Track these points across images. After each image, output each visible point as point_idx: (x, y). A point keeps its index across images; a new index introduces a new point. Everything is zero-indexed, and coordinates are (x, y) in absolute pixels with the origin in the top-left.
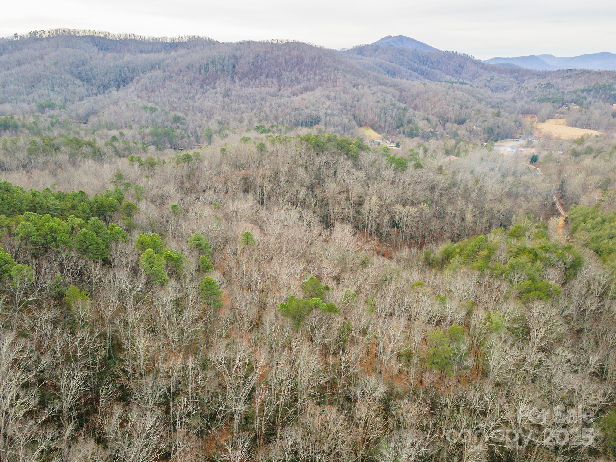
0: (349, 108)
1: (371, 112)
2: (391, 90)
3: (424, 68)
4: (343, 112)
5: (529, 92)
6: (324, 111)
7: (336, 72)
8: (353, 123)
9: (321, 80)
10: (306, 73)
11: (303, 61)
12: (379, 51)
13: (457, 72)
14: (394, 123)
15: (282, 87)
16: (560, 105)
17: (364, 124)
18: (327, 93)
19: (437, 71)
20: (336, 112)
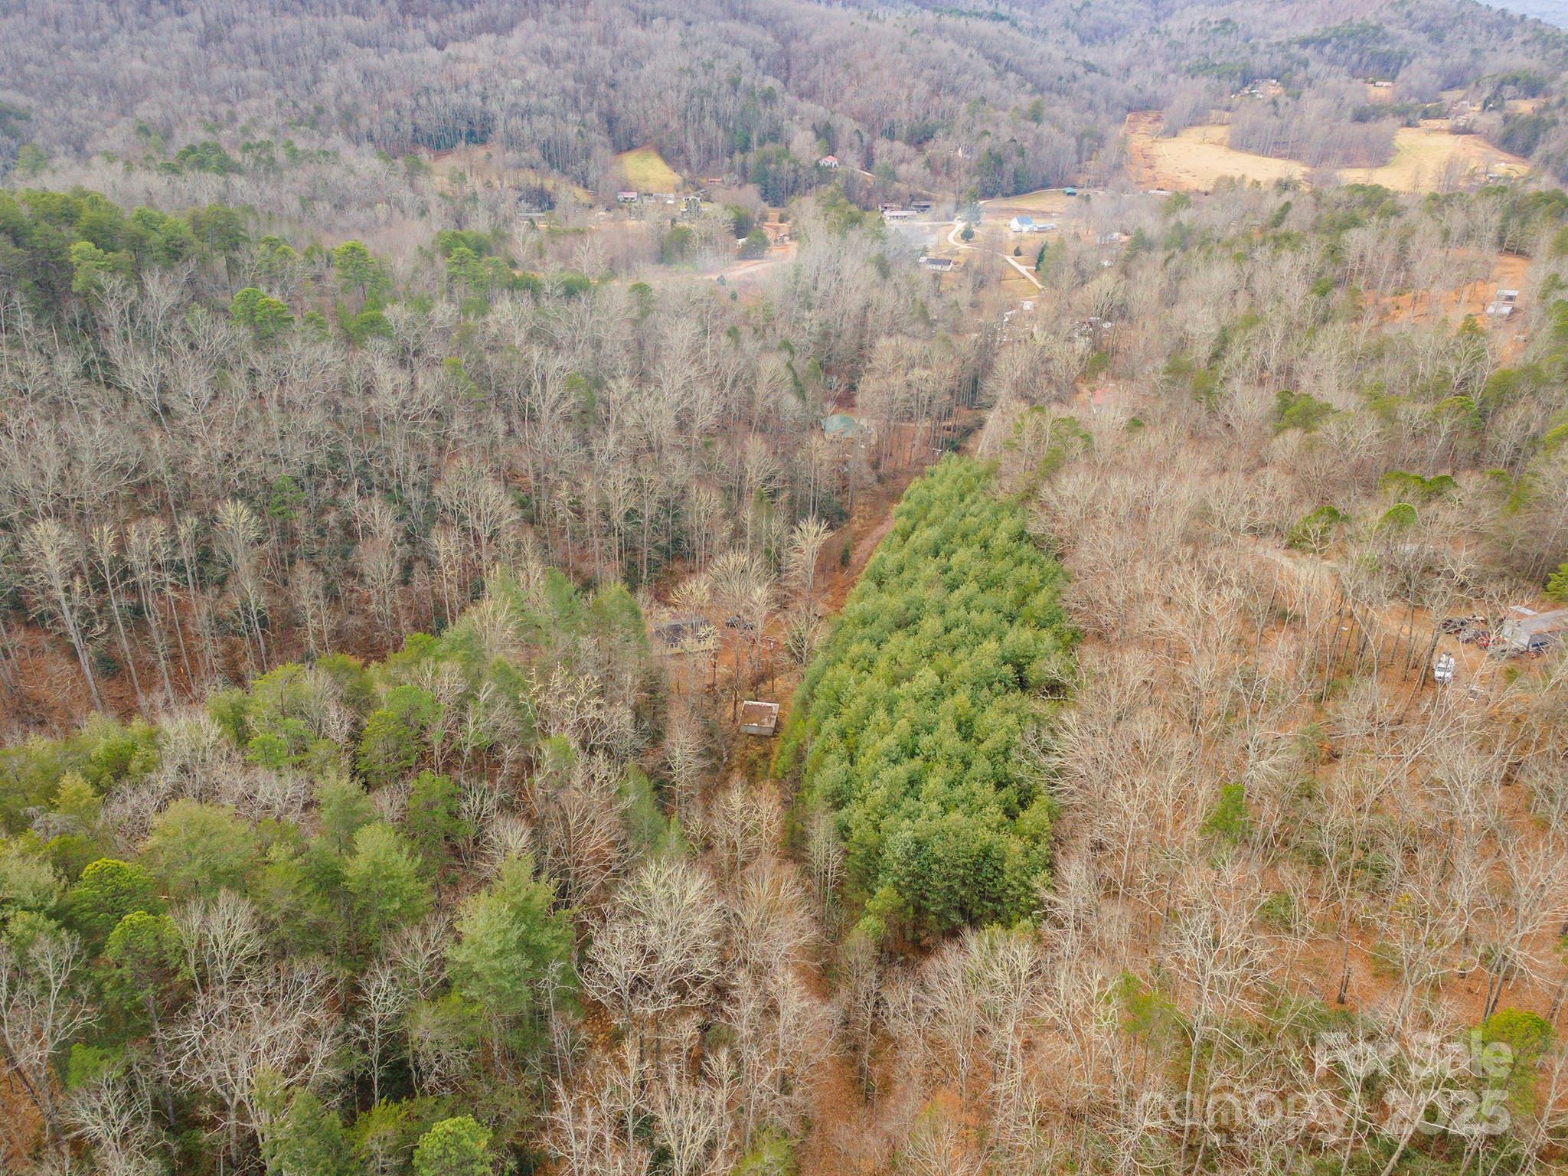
0: (602, 88)
4: (575, 102)
5: (1172, 44)
6: (510, 98)
8: (597, 138)
16: (1237, 84)
17: (636, 141)
18: (540, 39)
20: (551, 102)
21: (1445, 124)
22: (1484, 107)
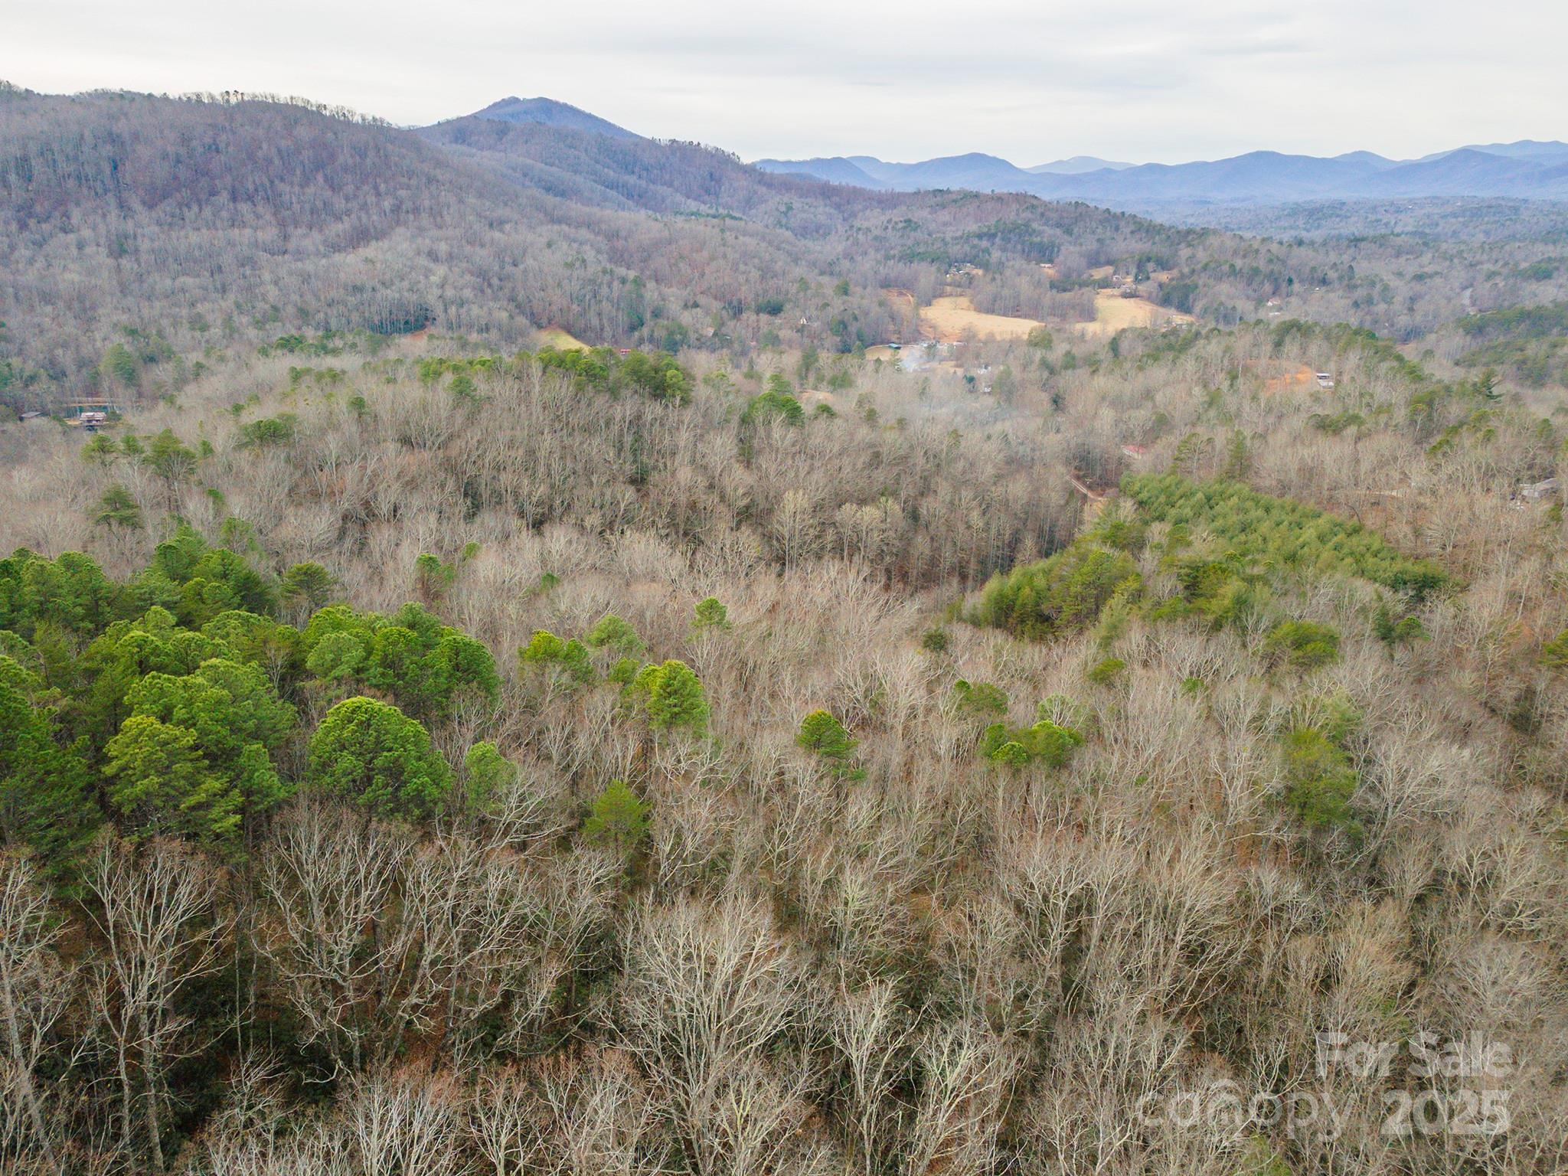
0: (495, 281)
1: (558, 292)
2: (584, 233)
3: (632, 180)
4: (482, 291)
5: (876, 238)
6: (437, 292)
7: (433, 188)
8: (522, 321)
9: (397, 209)
10: (350, 189)
11: (332, 157)
12: (511, 135)
13: (707, 191)
14: (623, 319)
15: (291, 229)
16: (947, 266)
17: (544, 321)
18: (426, 243)
19: (662, 190)
20: (468, 293)
21: (1116, 292)
22: (1136, 278)
